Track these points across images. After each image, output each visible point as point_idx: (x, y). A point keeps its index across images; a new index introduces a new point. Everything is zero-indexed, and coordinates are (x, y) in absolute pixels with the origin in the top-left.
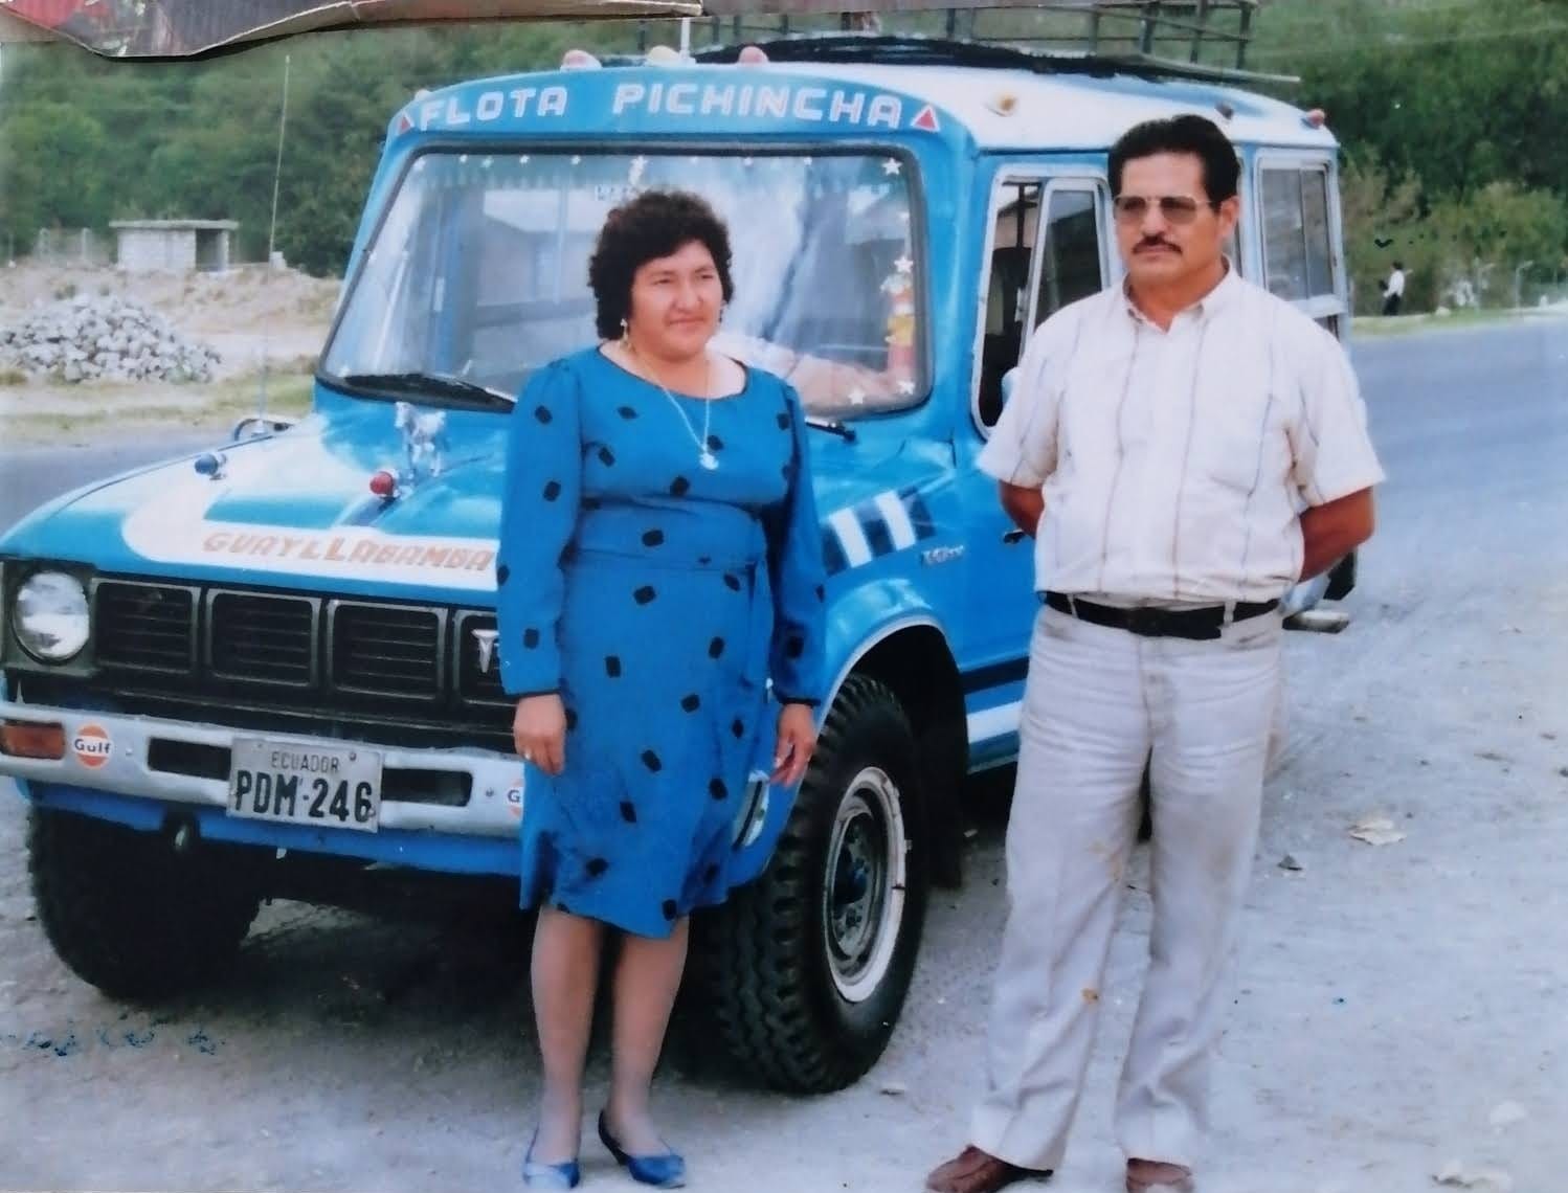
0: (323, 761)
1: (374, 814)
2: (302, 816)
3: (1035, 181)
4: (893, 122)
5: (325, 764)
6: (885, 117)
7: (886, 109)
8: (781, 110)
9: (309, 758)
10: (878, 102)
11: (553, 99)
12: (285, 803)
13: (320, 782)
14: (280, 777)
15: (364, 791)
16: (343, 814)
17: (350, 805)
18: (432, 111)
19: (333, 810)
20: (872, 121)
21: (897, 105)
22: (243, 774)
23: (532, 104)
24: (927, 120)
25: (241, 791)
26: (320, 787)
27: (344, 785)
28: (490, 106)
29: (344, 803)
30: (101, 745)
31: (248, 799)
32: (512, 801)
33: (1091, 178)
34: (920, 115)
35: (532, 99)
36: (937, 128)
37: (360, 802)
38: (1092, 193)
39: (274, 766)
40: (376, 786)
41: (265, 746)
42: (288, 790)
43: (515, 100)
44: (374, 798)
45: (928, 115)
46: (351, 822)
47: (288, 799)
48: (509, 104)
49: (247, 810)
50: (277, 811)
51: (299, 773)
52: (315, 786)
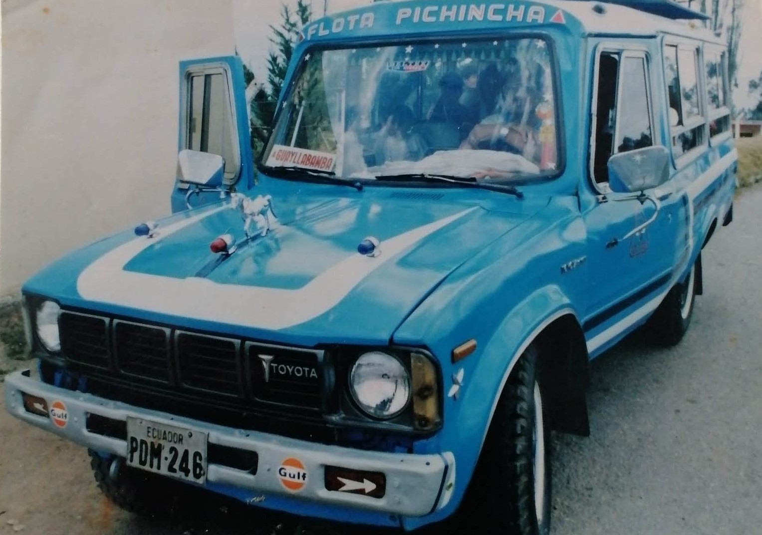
0: (174, 436)
1: (204, 474)
2: (164, 471)
3: (616, 51)
4: (540, 20)
5: (175, 438)
6: (536, 17)
7: (536, 13)
8: (481, 17)
9: (167, 433)
10: (532, 9)
11: (367, 19)
12: (155, 461)
13: (173, 449)
14: (152, 443)
15: (198, 458)
16: (187, 472)
17: (190, 466)
18: (312, 30)
19: (181, 469)
20: (529, 20)
21: (542, 10)
22: (133, 439)
23: (358, 22)
24: (559, 17)
25: (133, 450)
26: (174, 452)
27: (186, 453)
28: (338, 25)
29: (187, 464)
30: (63, 414)
31: (136, 455)
32: (282, 475)
33: (642, 50)
34: (555, 15)
35: (357, 20)
36: (564, 22)
37: (196, 465)
38: (643, 59)
39: (148, 436)
40: (204, 454)
41: (144, 423)
42: (156, 452)
43: (350, 21)
44: (203, 464)
45: (559, 15)
46: (191, 478)
47: (157, 459)
48: (347, 23)
49: (136, 463)
50: (151, 466)
51: (162, 442)
52: (171, 452)
